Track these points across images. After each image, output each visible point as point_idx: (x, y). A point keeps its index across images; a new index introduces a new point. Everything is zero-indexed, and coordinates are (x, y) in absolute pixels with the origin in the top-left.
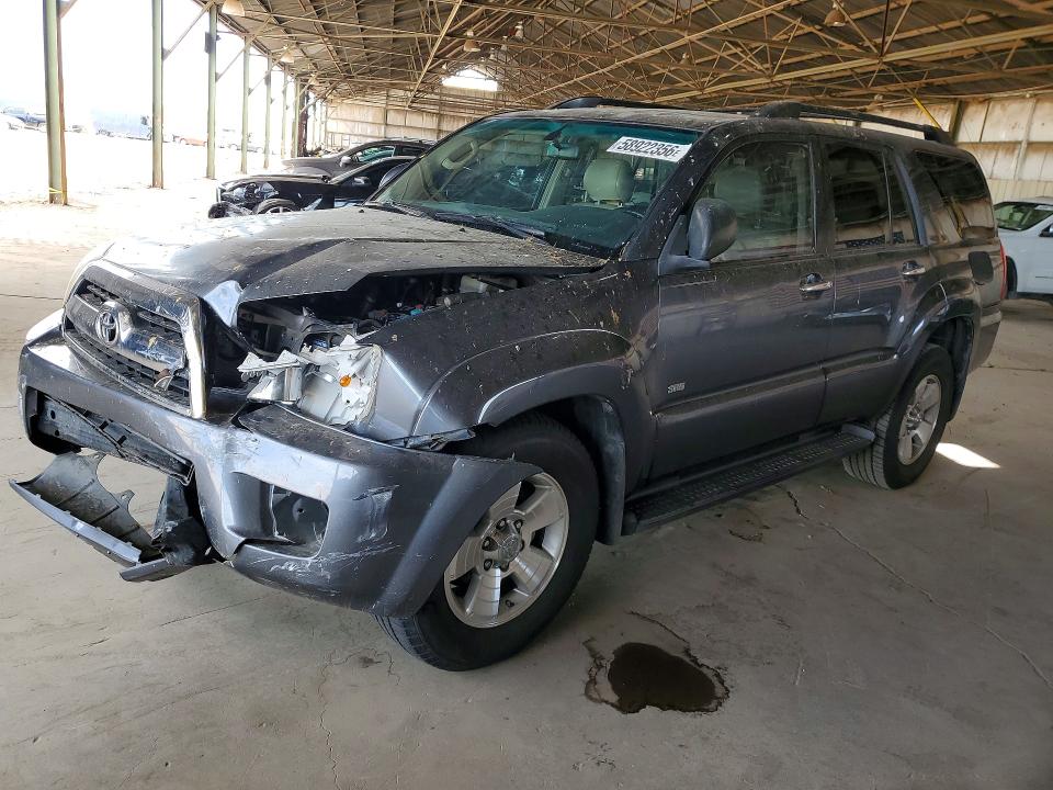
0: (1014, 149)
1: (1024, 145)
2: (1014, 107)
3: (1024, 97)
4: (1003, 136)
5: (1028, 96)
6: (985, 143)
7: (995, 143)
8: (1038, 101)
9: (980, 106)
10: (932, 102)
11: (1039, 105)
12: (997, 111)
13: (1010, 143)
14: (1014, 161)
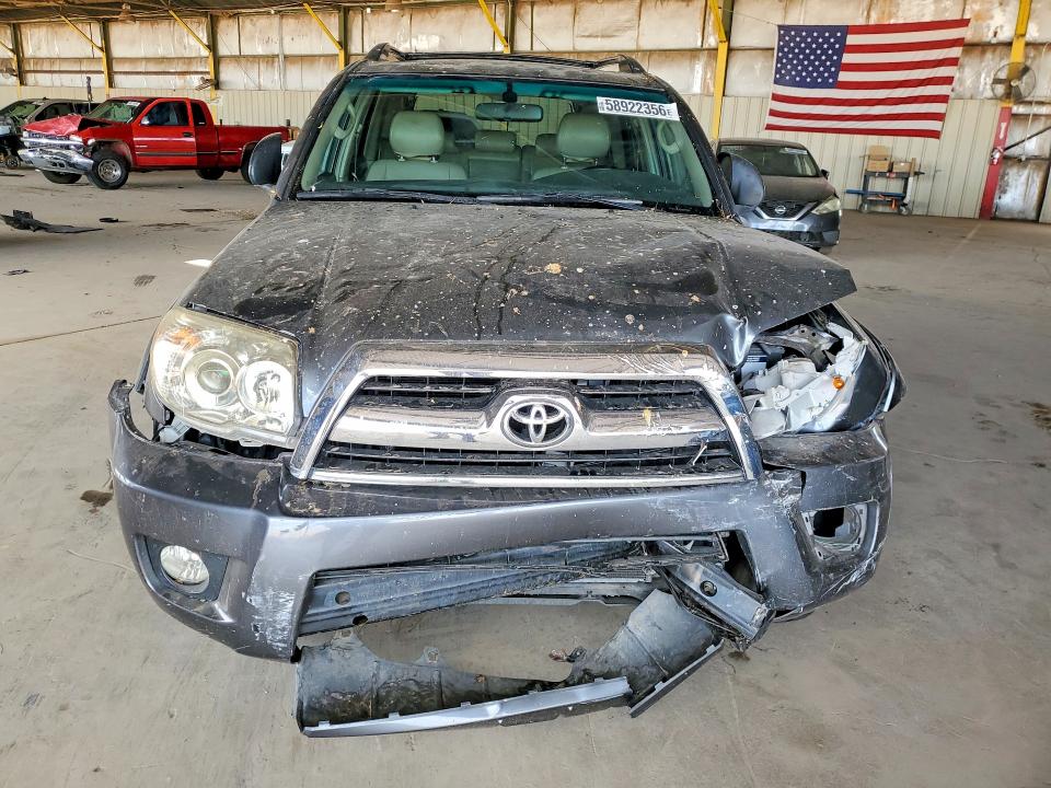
0: (273, 62)
1: (281, 57)
2: (262, 22)
3: (269, 13)
4: (260, 51)
5: (273, 12)
6: (244, 57)
7: (254, 57)
8: (282, 16)
9: (231, 21)
10: (186, 16)
11: (284, 20)
12: (247, 24)
13: (268, 56)
14: (276, 73)
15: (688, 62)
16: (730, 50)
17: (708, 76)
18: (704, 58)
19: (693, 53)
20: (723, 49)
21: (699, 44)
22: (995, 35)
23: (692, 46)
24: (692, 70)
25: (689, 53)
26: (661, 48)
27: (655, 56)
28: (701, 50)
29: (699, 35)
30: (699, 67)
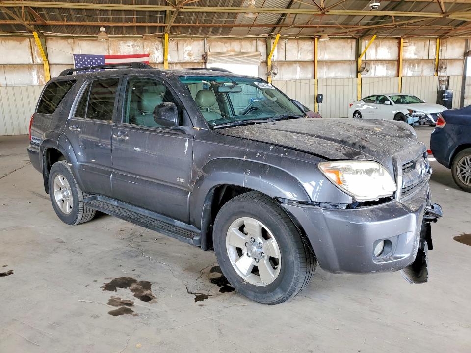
15: (28, 70)
16: (49, 65)
17: (41, 77)
18: (36, 68)
19: (30, 66)
20: (46, 65)
21: (32, 62)
22: (157, 60)
23: (28, 63)
24: (31, 74)
25: (27, 66)
26: (10, 63)
27: (7, 67)
28: (33, 64)
29: (31, 57)
30: (34, 73)
